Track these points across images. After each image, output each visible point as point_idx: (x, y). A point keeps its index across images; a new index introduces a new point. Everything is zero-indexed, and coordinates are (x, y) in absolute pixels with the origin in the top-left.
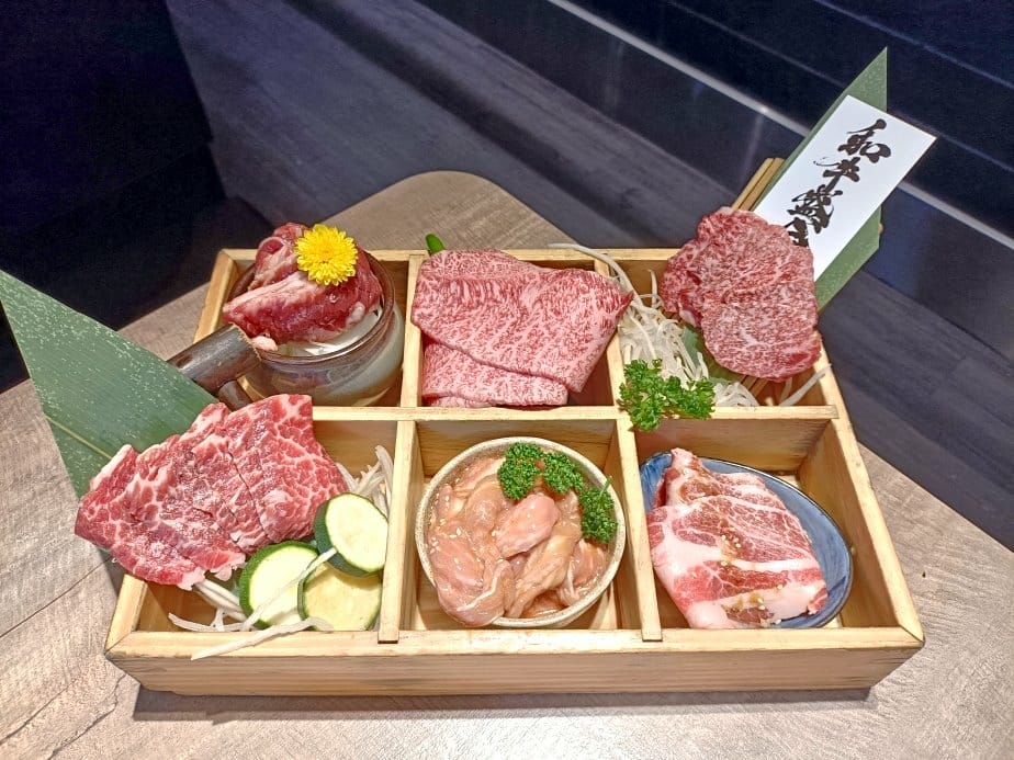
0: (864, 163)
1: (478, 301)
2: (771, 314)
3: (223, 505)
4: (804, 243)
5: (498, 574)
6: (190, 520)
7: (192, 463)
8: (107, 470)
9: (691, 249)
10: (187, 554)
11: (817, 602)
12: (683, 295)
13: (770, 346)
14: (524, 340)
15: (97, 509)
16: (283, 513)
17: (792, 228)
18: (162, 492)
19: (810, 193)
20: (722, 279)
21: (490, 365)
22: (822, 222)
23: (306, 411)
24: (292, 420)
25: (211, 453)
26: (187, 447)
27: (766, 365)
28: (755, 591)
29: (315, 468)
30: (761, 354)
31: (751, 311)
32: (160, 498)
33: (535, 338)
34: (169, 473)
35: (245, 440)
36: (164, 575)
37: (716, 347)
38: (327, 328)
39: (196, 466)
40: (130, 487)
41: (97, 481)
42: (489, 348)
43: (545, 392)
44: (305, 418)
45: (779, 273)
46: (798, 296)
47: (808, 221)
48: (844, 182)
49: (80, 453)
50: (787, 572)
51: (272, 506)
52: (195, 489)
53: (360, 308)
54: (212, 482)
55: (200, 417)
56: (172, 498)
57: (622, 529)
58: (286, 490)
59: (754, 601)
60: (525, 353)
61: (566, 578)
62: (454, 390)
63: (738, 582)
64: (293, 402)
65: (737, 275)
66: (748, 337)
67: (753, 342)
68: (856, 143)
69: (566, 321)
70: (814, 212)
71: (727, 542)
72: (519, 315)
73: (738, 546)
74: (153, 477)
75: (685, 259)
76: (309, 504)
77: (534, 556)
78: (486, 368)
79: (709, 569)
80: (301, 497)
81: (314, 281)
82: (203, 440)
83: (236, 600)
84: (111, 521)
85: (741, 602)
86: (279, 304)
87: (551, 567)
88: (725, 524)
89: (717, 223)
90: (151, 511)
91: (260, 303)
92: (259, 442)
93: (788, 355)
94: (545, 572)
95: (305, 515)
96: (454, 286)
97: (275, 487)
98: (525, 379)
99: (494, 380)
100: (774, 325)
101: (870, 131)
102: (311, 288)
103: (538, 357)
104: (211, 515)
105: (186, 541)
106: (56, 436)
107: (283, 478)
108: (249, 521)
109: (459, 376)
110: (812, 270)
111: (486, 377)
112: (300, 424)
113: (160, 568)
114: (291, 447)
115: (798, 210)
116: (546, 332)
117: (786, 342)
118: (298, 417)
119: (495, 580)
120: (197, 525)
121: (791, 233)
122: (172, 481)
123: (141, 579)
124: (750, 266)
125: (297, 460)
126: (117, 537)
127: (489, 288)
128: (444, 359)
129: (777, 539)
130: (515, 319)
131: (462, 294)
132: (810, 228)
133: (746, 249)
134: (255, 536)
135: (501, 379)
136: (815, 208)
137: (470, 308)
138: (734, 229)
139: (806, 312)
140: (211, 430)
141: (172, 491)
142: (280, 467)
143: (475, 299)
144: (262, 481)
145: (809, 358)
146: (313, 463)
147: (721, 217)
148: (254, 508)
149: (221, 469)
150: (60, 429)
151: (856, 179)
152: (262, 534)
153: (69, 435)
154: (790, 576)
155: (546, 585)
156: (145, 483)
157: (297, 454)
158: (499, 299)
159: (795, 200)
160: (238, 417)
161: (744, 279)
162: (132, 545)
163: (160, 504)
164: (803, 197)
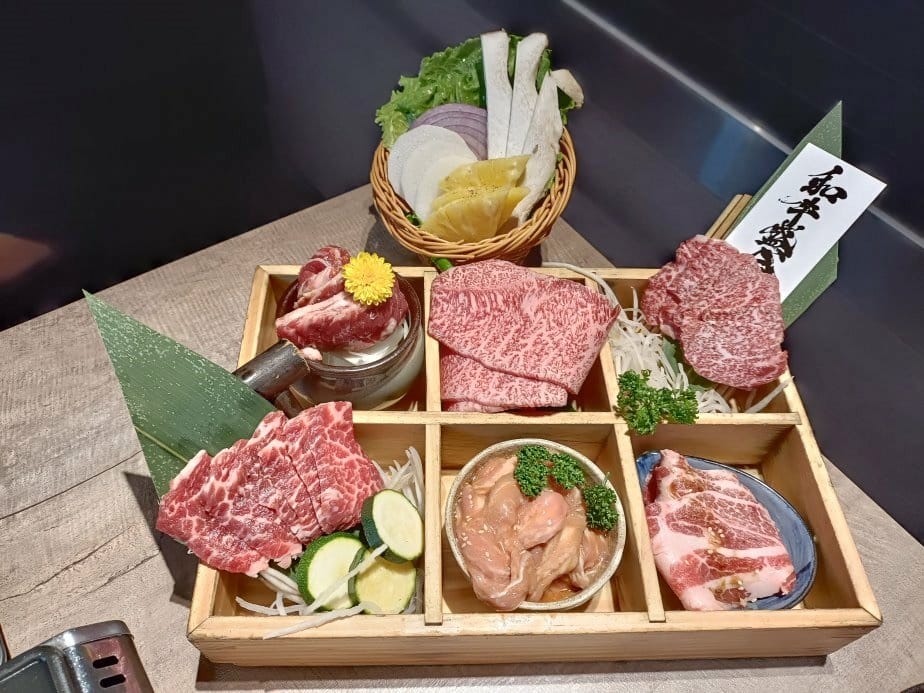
0: (823, 203)
1: (485, 312)
2: (744, 331)
3: (285, 502)
4: (770, 270)
5: (523, 564)
6: (256, 516)
7: (257, 465)
8: (186, 473)
9: (670, 271)
10: (254, 545)
11: (789, 584)
12: (664, 311)
13: (743, 360)
14: (529, 347)
15: (176, 507)
16: (336, 509)
17: (759, 257)
18: (233, 491)
19: (776, 228)
20: (700, 300)
21: (500, 371)
22: (787, 252)
23: (348, 416)
24: (338, 423)
25: (273, 456)
26: (253, 451)
27: (739, 376)
28: (736, 575)
29: (359, 467)
30: (735, 366)
31: (726, 329)
32: (231, 497)
33: (540, 346)
34: (239, 474)
35: (302, 444)
36: (234, 564)
37: (695, 359)
38: (365, 340)
39: (261, 468)
40: (206, 488)
41: (176, 482)
42: (498, 356)
43: (551, 396)
44: (348, 422)
45: (750, 297)
46: (768, 318)
47: (774, 251)
48: (806, 219)
49: (161, 457)
50: (762, 558)
51: (327, 502)
52: (261, 488)
53: (393, 322)
54: (274, 482)
55: (262, 424)
56: (241, 496)
57: (622, 519)
58: (338, 489)
59: (734, 582)
60: (532, 360)
61: (578, 564)
62: (470, 396)
63: (722, 567)
64: (338, 409)
65: (713, 297)
66: (724, 352)
67: (728, 356)
68: (816, 185)
69: (568, 332)
70: (779, 243)
71: (713, 533)
72: (522, 323)
73: (722, 536)
74: (226, 478)
75: (665, 280)
76: (356, 499)
77: (550, 546)
78: (497, 374)
79: (697, 557)
80: (350, 494)
81: (358, 301)
82: (266, 444)
83: (295, 586)
84: (188, 517)
85: (723, 584)
86: (328, 321)
87: (566, 555)
88: (711, 518)
89: (693, 249)
90: (225, 507)
91: (311, 320)
92: (313, 446)
93: (758, 368)
94: (561, 560)
95: (352, 509)
96: (462, 297)
97: (329, 486)
98: (532, 383)
99: (505, 385)
100: (747, 342)
101: (829, 176)
102: (355, 307)
103: (544, 365)
104: (274, 511)
105: (254, 534)
106: (142, 443)
107: (334, 479)
108: (307, 516)
109: (473, 383)
110: (779, 295)
111: (497, 383)
112: (344, 427)
113: (231, 559)
114: (339, 449)
115: (765, 241)
116: (550, 342)
117: (757, 356)
118: (343, 422)
119: (522, 569)
120: (262, 521)
121: (759, 261)
122: (241, 482)
123: (214, 568)
124: (724, 289)
125: (345, 460)
126: (193, 532)
127: (493, 299)
128: (459, 367)
129: (754, 530)
130: (518, 326)
131: (470, 304)
132: (776, 258)
133: (721, 274)
134: (311, 529)
135: (510, 384)
136: (780, 240)
137: (479, 318)
138: (709, 256)
139: (775, 331)
140: (273, 435)
141: (241, 490)
142: (332, 468)
143: (482, 309)
144: (317, 481)
145: (776, 371)
146: (357, 463)
147: (697, 244)
148: (311, 504)
149: (281, 470)
150: (146, 437)
151: (816, 216)
152: (317, 527)
153: (153, 442)
154: (766, 561)
155: (562, 570)
156: (219, 484)
157: (343, 455)
158: (503, 309)
159: (762, 232)
160: (295, 423)
161: (719, 300)
162: (206, 538)
163: (231, 502)
164: (769, 230)
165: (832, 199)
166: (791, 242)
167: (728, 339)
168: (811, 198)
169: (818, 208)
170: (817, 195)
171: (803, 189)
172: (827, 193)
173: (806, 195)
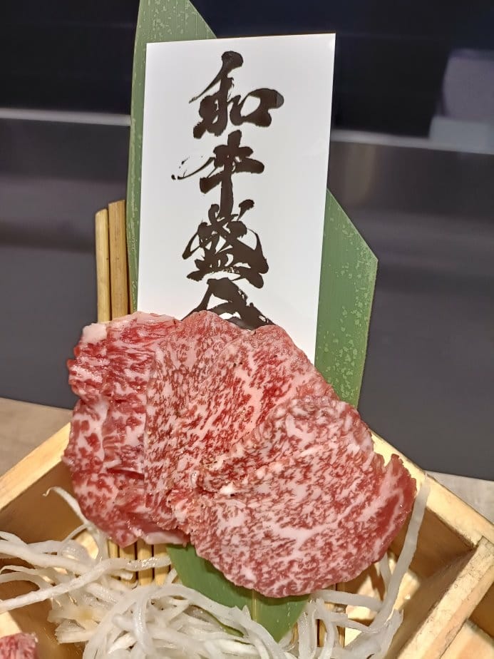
30: (330, 544)
47: (232, 276)
48: (243, 184)
66: (289, 532)
67: (302, 535)
68: (215, 111)
70: (231, 257)
101: (224, 79)
115: (203, 267)
132: (244, 285)
136: (227, 249)
151: (258, 168)
159: (187, 254)
164: (196, 243)
165: (261, 118)
166: (248, 240)
167: (280, 506)
168: (223, 140)
169: (248, 151)
170: (230, 128)
171: (198, 132)
172: (245, 111)
173: (211, 141)
